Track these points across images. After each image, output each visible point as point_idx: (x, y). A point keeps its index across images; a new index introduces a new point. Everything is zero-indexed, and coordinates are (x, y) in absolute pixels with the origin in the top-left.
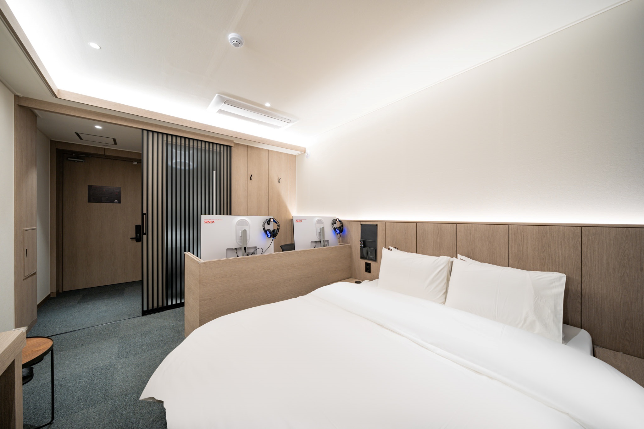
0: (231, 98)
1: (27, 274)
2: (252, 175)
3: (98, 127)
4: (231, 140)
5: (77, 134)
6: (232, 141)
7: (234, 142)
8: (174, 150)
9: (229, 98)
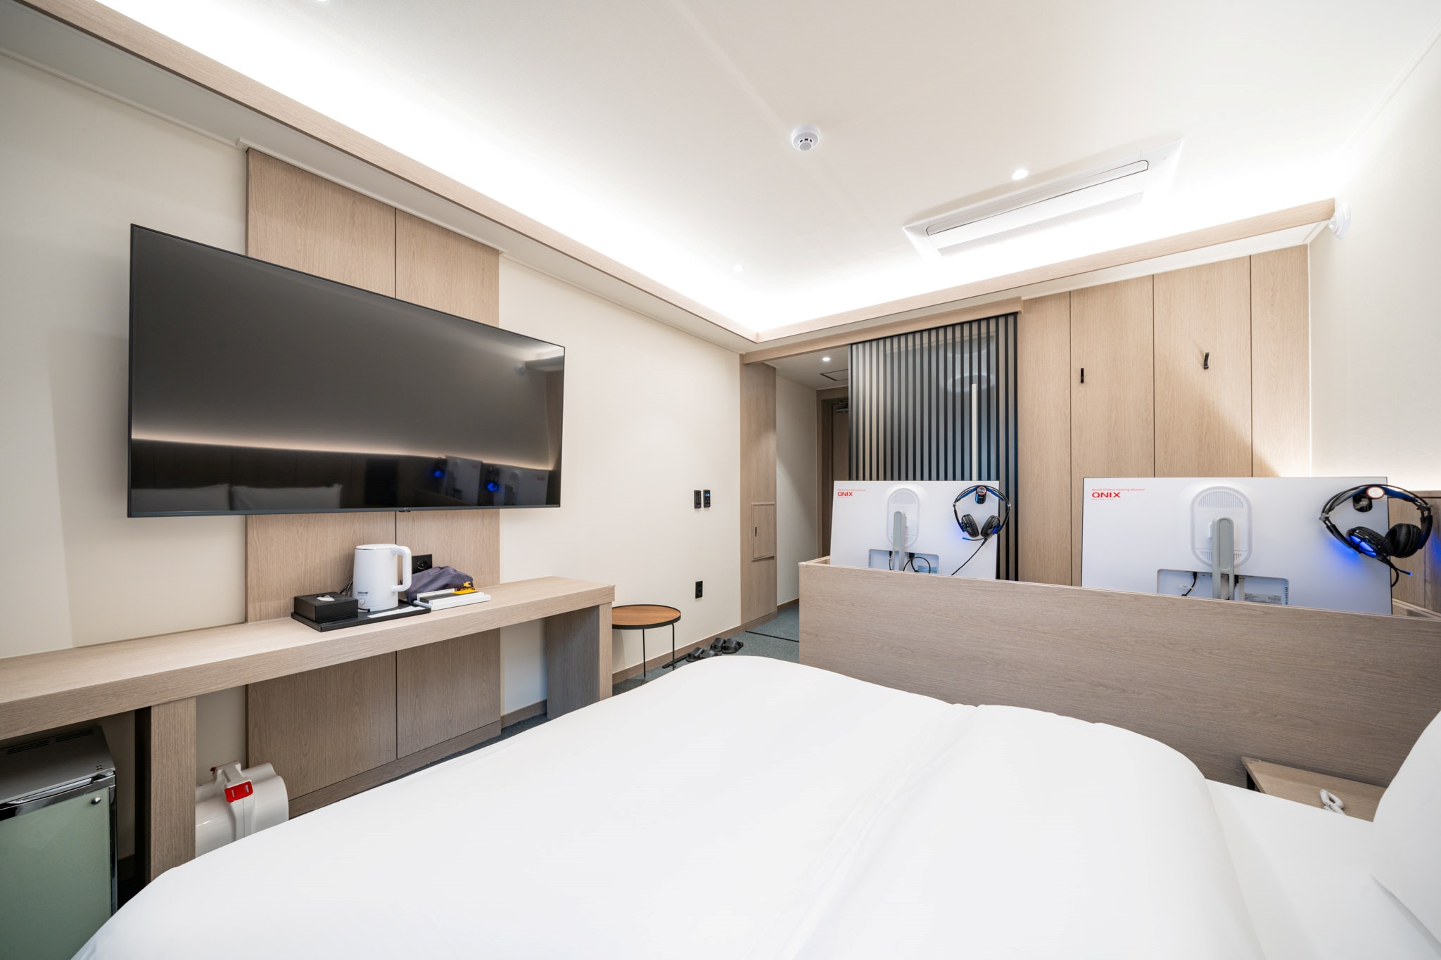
0: (932, 219)
1: (757, 555)
2: (1082, 370)
3: (826, 359)
4: (1012, 299)
5: (822, 374)
6: (1017, 300)
7: (1023, 298)
8: (950, 355)
9: (926, 220)
